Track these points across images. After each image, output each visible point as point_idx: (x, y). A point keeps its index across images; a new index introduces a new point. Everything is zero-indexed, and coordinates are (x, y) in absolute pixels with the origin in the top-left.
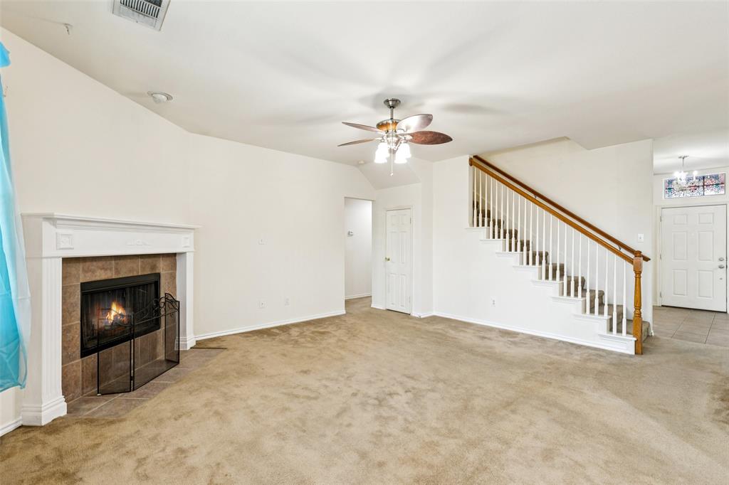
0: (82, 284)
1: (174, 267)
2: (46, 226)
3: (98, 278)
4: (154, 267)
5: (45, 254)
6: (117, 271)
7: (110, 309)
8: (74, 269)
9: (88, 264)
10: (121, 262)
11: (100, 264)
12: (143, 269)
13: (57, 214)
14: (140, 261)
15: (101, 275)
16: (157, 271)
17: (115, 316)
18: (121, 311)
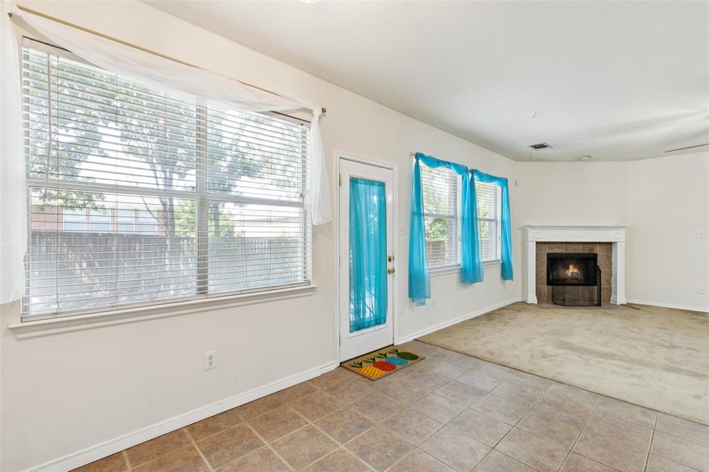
0: (548, 254)
1: (610, 250)
2: (530, 229)
3: (555, 252)
4: (592, 250)
5: (529, 240)
6: (566, 250)
7: (568, 268)
8: (543, 246)
9: (550, 245)
10: (568, 245)
11: (557, 245)
12: (583, 250)
13: (532, 225)
14: (581, 246)
15: (557, 250)
16: (594, 252)
17: (572, 273)
18: (576, 271)
